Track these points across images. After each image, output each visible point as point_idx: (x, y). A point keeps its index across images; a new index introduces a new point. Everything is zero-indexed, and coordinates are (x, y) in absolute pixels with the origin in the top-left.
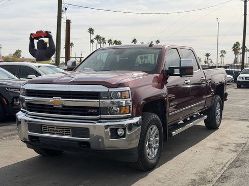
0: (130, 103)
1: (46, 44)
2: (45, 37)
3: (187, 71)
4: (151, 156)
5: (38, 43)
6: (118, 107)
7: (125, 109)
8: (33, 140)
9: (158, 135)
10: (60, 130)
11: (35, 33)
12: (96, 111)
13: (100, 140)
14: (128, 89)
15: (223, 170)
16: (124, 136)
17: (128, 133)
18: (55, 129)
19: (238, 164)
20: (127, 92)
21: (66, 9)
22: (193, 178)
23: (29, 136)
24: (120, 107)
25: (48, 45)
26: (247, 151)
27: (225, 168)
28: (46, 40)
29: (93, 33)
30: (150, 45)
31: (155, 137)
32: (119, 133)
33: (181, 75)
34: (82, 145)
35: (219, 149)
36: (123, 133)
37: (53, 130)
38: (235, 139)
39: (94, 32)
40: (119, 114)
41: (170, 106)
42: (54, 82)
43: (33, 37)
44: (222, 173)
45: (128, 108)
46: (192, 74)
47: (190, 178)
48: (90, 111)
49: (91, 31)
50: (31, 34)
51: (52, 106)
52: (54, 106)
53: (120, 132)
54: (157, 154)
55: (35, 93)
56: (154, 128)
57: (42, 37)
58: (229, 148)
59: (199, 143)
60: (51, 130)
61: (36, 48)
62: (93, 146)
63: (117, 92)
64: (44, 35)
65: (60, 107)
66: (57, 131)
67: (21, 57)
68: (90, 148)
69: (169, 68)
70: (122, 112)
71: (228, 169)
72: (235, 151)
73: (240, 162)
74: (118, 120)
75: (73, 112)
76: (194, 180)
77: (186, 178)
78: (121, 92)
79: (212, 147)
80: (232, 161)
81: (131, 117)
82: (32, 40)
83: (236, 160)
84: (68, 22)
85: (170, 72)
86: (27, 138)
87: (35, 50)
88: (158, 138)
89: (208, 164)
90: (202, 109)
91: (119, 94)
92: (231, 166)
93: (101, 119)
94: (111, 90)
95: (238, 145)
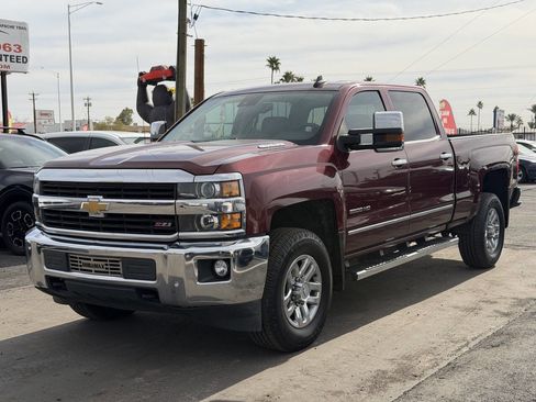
0: (242, 207)
1: (170, 93)
2: (169, 79)
3: (389, 139)
4: (299, 321)
5: (154, 92)
6: (216, 215)
7: (232, 218)
8: (54, 284)
9: (319, 277)
10: (100, 263)
11: (148, 71)
12: (170, 224)
13: (177, 285)
14: (237, 176)
15: (459, 353)
16: (227, 277)
17: (235, 270)
18: (92, 262)
19: (497, 340)
20: (236, 184)
21: (196, 17)
22: (384, 368)
23: (46, 276)
24: (221, 215)
25: (174, 95)
26: (533, 314)
27: (465, 350)
28: (171, 85)
29: (277, 68)
30: (316, 85)
31: (312, 280)
32: (218, 270)
33: (374, 147)
34: (144, 296)
35: (473, 310)
36: (226, 270)
37: (89, 265)
38: (522, 289)
39: (280, 66)
40: (218, 229)
41: (350, 216)
42: (92, 164)
43: (144, 81)
44: (451, 359)
45: (237, 216)
46: (399, 144)
47: (375, 369)
48: (158, 224)
49: (274, 63)
50: (141, 74)
51: (87, 214)
52: (91, 215)
53: (220, 269)
54: (315, 317)
55: (56, 188)
56: (306, 261)
57: (162, 80)
58: (497, 307)
59: (434, 297)
60: (85, 265)
61: (151, 102)
62: (164, 297)
63: (212, 183)
64: (165, 74)
65: (102, 216)
66: (96, 266)
67: (132, 125)
68: (159, 302)
69: (350, 132)
70: (224, 226)
71: (471, 350)
72: (507, 315)
73: (503, 337)
74: (218, 243)
75: (125, 226)
76: (383, 372)
77: (368, 368)
78: (220, 183)
79: (460, 305)
80: (490, 334)
81: (245, 237)
82: (142, 86)
83: (498, 334)
84: (200, 44)
85: (352, 141)
86: (44, 282)
87: (150, 107)
88: (318, 284)
89: (433, 340)
90: (447, 224)
91: (217, 187)
92: (480, 345)
93: (179, 240)
94: (199, 179)
95: (520, 302)
